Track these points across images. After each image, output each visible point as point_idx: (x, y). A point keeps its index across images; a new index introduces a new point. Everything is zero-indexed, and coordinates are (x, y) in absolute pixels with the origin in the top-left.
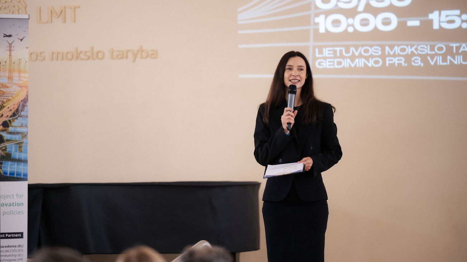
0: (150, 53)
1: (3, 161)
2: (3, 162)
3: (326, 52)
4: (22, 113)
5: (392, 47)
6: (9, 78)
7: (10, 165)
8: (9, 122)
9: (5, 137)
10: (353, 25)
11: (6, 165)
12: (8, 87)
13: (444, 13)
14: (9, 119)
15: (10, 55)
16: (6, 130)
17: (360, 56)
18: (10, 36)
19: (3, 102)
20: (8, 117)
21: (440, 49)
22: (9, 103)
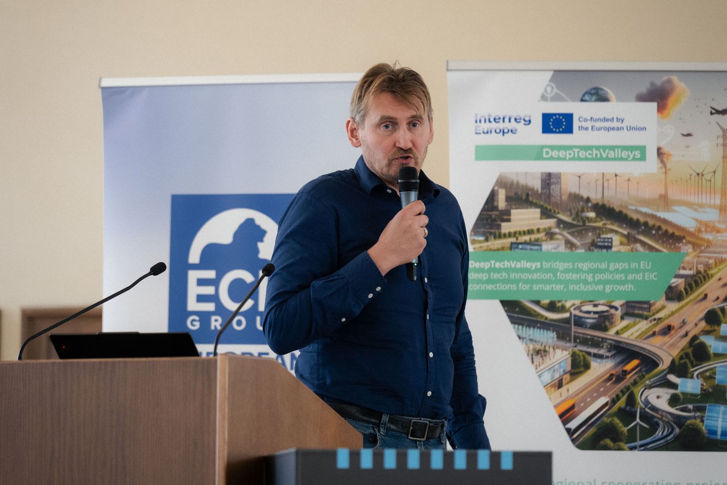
1: (706, 403)
2: (708, 405)
6: (721, 211)
7: (724, 413)
8: (720, 313)
9: (710, 346)
11: (713, 414)
12: (718, 231)
14: (722, 305)
16: (714, 331)
19: (708, 267)
20: (718, 301)
22: (721, 267)
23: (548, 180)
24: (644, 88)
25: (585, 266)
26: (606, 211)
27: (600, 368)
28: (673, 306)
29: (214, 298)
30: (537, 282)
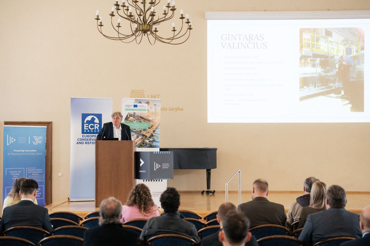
0: (181, 109)
2: (153, 142)
4: (158, 128)
6: (155, 118)
7: (155, 143)
8: (155, 131)
9: (154, 135)
12: (155, 120)
15: (156, 111)
16: (154, 133)
18: (156, 105)
19: (153, 125)
20: (155, 129)
22: (155, 125)
23: (134, 113)
24: (146, 102)
25: (138, 124)
26: (141, 117)
27: (140, 137)
28: (149, 129)
29: (88, 128)
30: (133, 126)
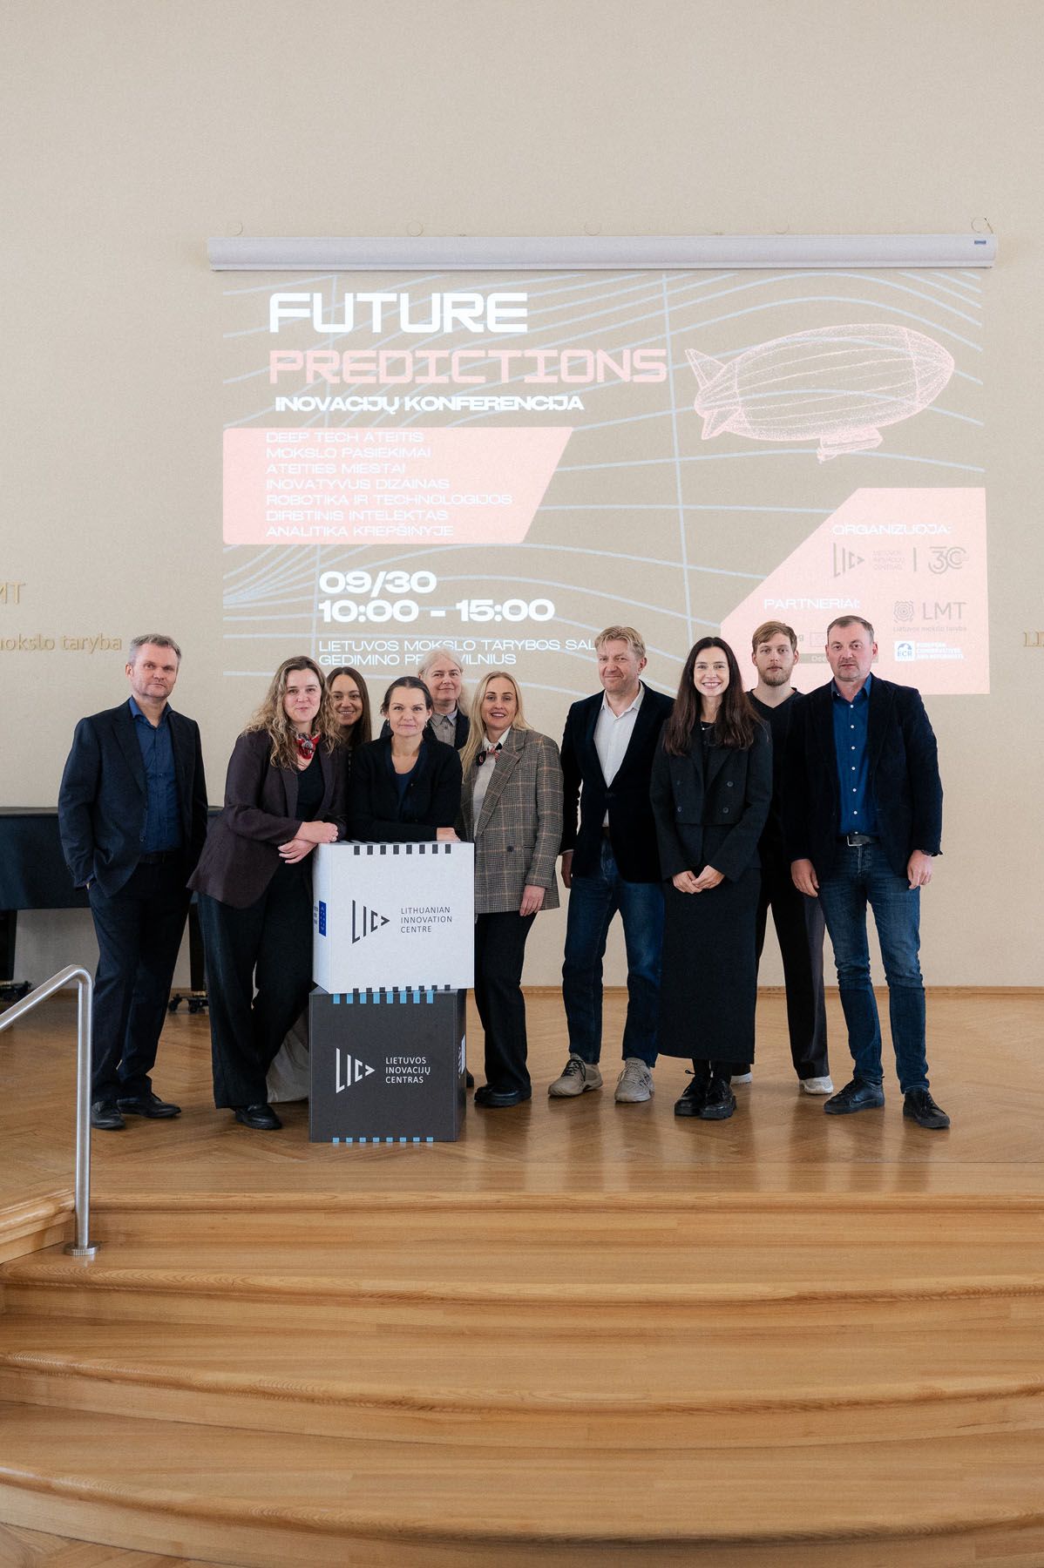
0: (112, 643)
3: (332, 646)
5: (412, 642)
10: (365, 614)
13: (475, 602)
17: (374, 652)
21: (469, 645)
